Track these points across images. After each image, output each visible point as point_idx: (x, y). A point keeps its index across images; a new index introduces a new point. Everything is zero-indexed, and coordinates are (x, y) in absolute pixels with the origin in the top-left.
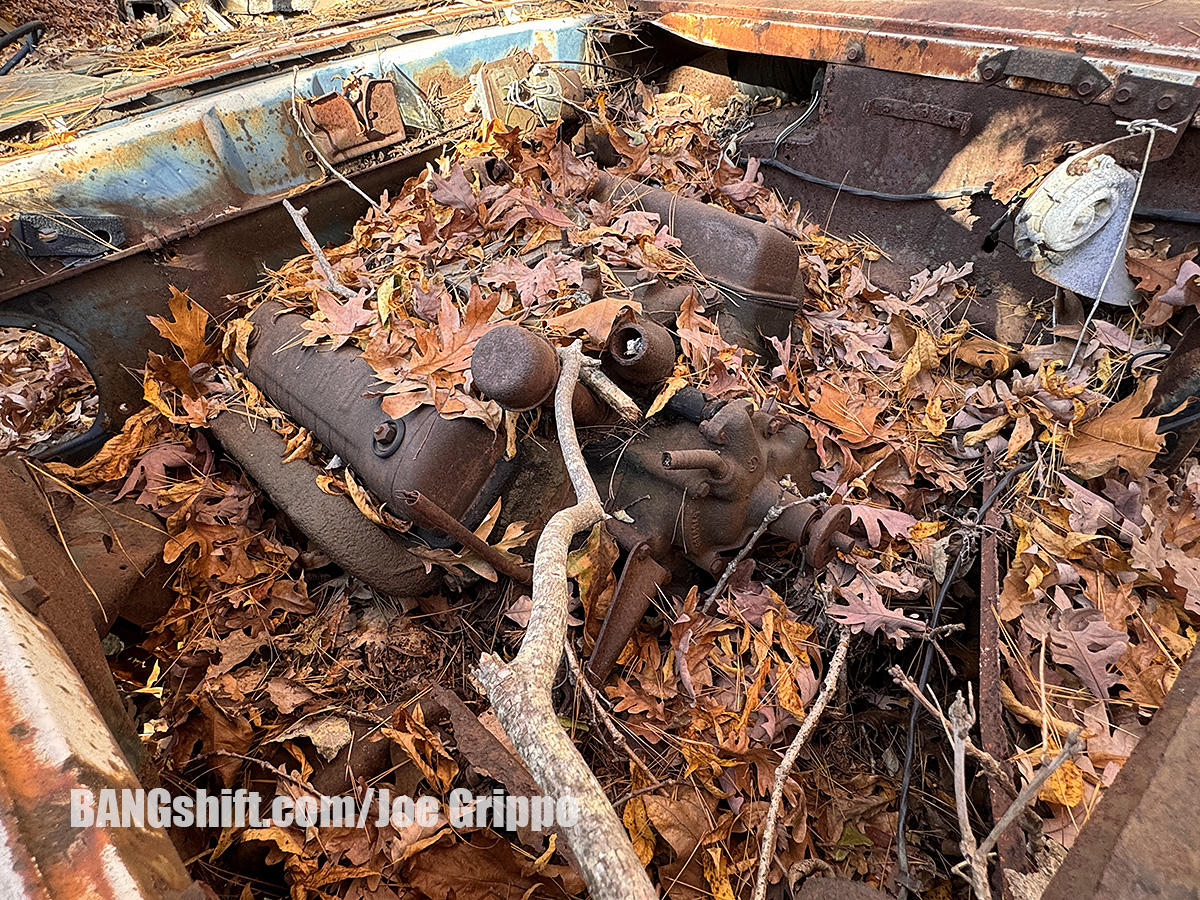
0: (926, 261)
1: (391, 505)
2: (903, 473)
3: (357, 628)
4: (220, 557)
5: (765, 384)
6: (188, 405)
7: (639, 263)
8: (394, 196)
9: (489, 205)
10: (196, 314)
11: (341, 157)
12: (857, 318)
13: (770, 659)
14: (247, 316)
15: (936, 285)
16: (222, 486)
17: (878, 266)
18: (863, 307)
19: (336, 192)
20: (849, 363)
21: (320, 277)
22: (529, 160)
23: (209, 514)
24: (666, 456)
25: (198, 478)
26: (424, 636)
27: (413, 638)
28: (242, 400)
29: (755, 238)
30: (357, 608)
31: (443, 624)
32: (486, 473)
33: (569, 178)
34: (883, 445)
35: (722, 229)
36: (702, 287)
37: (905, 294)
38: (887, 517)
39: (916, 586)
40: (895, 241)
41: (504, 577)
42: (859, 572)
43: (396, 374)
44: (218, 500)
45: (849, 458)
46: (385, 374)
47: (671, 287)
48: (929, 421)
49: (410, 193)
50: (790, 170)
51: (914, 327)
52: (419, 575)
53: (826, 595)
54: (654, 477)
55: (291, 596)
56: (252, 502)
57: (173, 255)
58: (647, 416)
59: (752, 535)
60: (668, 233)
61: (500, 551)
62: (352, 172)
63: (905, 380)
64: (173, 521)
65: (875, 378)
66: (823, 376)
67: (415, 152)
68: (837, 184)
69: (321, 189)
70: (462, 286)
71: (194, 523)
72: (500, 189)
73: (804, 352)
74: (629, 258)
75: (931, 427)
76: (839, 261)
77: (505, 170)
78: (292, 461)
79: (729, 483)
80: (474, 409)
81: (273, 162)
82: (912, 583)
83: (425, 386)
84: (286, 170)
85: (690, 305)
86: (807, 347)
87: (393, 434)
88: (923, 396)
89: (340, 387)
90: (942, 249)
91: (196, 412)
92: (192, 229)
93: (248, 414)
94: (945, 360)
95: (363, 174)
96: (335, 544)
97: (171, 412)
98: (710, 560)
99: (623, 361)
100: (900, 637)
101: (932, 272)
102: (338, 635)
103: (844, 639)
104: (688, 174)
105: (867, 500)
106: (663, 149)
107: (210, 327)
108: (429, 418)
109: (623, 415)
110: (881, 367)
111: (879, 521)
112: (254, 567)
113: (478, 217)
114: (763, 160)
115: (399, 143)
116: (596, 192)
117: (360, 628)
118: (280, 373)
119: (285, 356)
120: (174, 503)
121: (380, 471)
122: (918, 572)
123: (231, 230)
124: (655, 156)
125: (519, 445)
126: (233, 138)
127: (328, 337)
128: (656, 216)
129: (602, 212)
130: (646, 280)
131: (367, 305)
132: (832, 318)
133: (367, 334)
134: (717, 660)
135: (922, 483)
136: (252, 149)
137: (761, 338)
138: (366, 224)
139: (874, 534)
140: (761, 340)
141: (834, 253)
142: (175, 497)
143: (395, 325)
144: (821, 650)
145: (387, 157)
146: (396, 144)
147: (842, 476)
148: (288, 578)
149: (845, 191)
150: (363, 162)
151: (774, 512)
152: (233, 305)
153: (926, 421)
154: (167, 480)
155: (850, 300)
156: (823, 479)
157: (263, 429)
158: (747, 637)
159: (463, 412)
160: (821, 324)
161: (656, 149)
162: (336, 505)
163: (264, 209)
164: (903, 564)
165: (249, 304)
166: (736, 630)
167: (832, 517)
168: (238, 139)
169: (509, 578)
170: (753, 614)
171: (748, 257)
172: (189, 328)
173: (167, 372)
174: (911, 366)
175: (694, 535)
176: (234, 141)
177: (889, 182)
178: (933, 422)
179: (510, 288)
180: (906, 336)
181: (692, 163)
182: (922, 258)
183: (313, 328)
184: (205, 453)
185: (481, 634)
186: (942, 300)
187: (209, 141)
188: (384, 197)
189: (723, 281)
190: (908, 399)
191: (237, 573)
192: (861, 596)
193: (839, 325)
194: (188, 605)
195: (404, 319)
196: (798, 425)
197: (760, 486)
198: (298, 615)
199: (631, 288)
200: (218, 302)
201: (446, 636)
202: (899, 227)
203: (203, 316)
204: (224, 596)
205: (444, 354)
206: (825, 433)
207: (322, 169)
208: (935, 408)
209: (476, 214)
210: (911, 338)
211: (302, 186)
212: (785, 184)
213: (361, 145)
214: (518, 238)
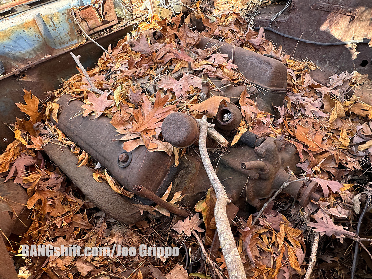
0: (335, 70)
1: (126, 187)
2: (333, 163)
3: (110, 235)
4: (51, 205)
5: (275, 126)
6: (33, 140)
7: (221, 76)
8: (114, 47)
9: (156, 52)
10: (34, 100)
11: (92, 32)
12: (308, 95)
13: (284, 246)
14: (56, 100)
15: (342, 81)
16: (49, 173)
17: (315, 73)
18: (311, 90)
19: (90, 46)
20: (307, 115)
21: (86, 84)
22: (170, 31)
23: (44, 185)
24: (243, 164)
25: (38, 170)
26: (138, 238)
27: (134, 240)
28: (57, 137)
29: (270, 66)
30: (110, 226)
31: (146, 232)
32: (166, 173)
33: (187, 38)
34: (325, 152)
35: (256, 61)
36: (248, 86)
37: (328, 85)
38: (331, 184)
39: (345, 214)
40: (322, 62)
41: (172, 214)
42: (320, 208)
43: (125, 130)
44: (47, 179)
45: (312, 158)
46: (120, 130)
47: (235, 86)
48: (342, 139)
49: (121, 46)
50: (277, 32)
51: (334, 100)
52: (138, 215)
53: (306, 217)
54: (234, 170)
55: (81, 221)
56: (62, 180)
57: (24, 76)
58: (231, 145)
59: (275, 192)
60: (232, 63)
61: (171, 204)
62: (96, 37)
63: (331, 122)
64: (30, 190)
65: (318, 121)
66: (297, 121)
67: (122, 28)
68: (298, 38)
69: (84, 45)
70: (148, 88)
71: (38, 190)
72: (161, 45)
73: (288, 110)
74: (217, 74)
75: (344, 143)
76: (300, 70)
77: (161, 36)
78: (81, 166)
79: (268, 173)
80: (161, 146)
81: (64, 34)
82: (343, 213)
83: (139, 137)
84: (70, 38)
85: (244, 94)
86: (289, 108)
87: (127, 158)
88: (338, 128)
89: (101, 135)
90: (343, 65)
91: (37, 143)
92: (32, 65)
93: (60, 144)
94: (347, 113)
95: (101, 38)
96: (103, 204)
97: (26, 143)
98: (256, 203)
99: (222, 123)
100: (341, 238)
101: (339, 76)
102: (103, 238)
103: (317, 238)
104: (234, 34)
105: (320, 176)
106: (223, 24)
107: (40, 105)
108: (143, 152)
109: (221, 145)
110: (320, 116)
111: (328, 186)
112: (64, 209)
113: (152, 58)
114: (265, 28)
115: (115, 25)
116: (200, 45)
117: (112, 235)
118: (72, 127)
119: (75, 120)
120: (30, 182)
121: (122, 174)
122: (345, 207)
123: (48, 64)
124: (220, 27)
125: (180, 160)
126: (48, 25)
127: (93, 112)
128: (227, 56)
129: (204, 54)
130: (226, 85)
131: (109, 98)
132: (299, 96)
133: (111, 111)
134: (261, 245)
135: (341, 167)
136: (55, 30)
137: (273, 107)
138: (103, 59)
139: (326, 192)
140: (273, 108)
141: (297, 68)
142: (31, 180)
143: (122, 107)
144: (305, 241)
145: (111, 31)
146: (114, 25)
147: (309, 166)
148: (79, 214)
149: (302, 41)
150: (101, 33)
151: (285, 184)
152: (49, 95)
153: (341, 140)
154: (26, 172)
155: (305, 88)
156: (301, 166)
157: (67, 151)
158: (274, 237)
159: (157, 148)
160: (294, 98)
161: (221, 24)
162: (102, 187)
163: (61, 55)
164: (337, 203)
165: (56, 95)
166: (268, 232)
167: (311, 187)
168: (50, 26)
169: (174, 214)
170: (275, 225)
171: (268, 73)
172: (32, 107)
173: (24, 126)
174: (334, 116)
175: (251, 193)
176: (48, 27)
177: (321, 37)
178: (344, 139)
179: (171, 91)
180: (330, 103)
181: (236, 29)
182: (334, 69)
183: (86, 108)
184: (41, 159)
185: (161, 236)
186: (344, 87)
187: (38, 28)
188: (110, 47)
189: (257, 83)
190: (332, 130)
191: (57, 212)
192: (322, 218)
193: (302, 99)
194: (37, 225)
195: (125, 104)
196: (291, 145)
197: (278, 173)
198: (85, 229)
199: (220, 88)
200: (43, 94)
201: (148, 237)
202: (324, 56)
203: (37, 100)
204: (53, 222)
205: (145, 121)
206: (302, 148)
207: (84, 37)
208: (344, 133)
209: (151, 56)
210: (333, 105)
211: (77, 45)
212: (275, 37)
213: (100, 26)
214: (170, 66)
